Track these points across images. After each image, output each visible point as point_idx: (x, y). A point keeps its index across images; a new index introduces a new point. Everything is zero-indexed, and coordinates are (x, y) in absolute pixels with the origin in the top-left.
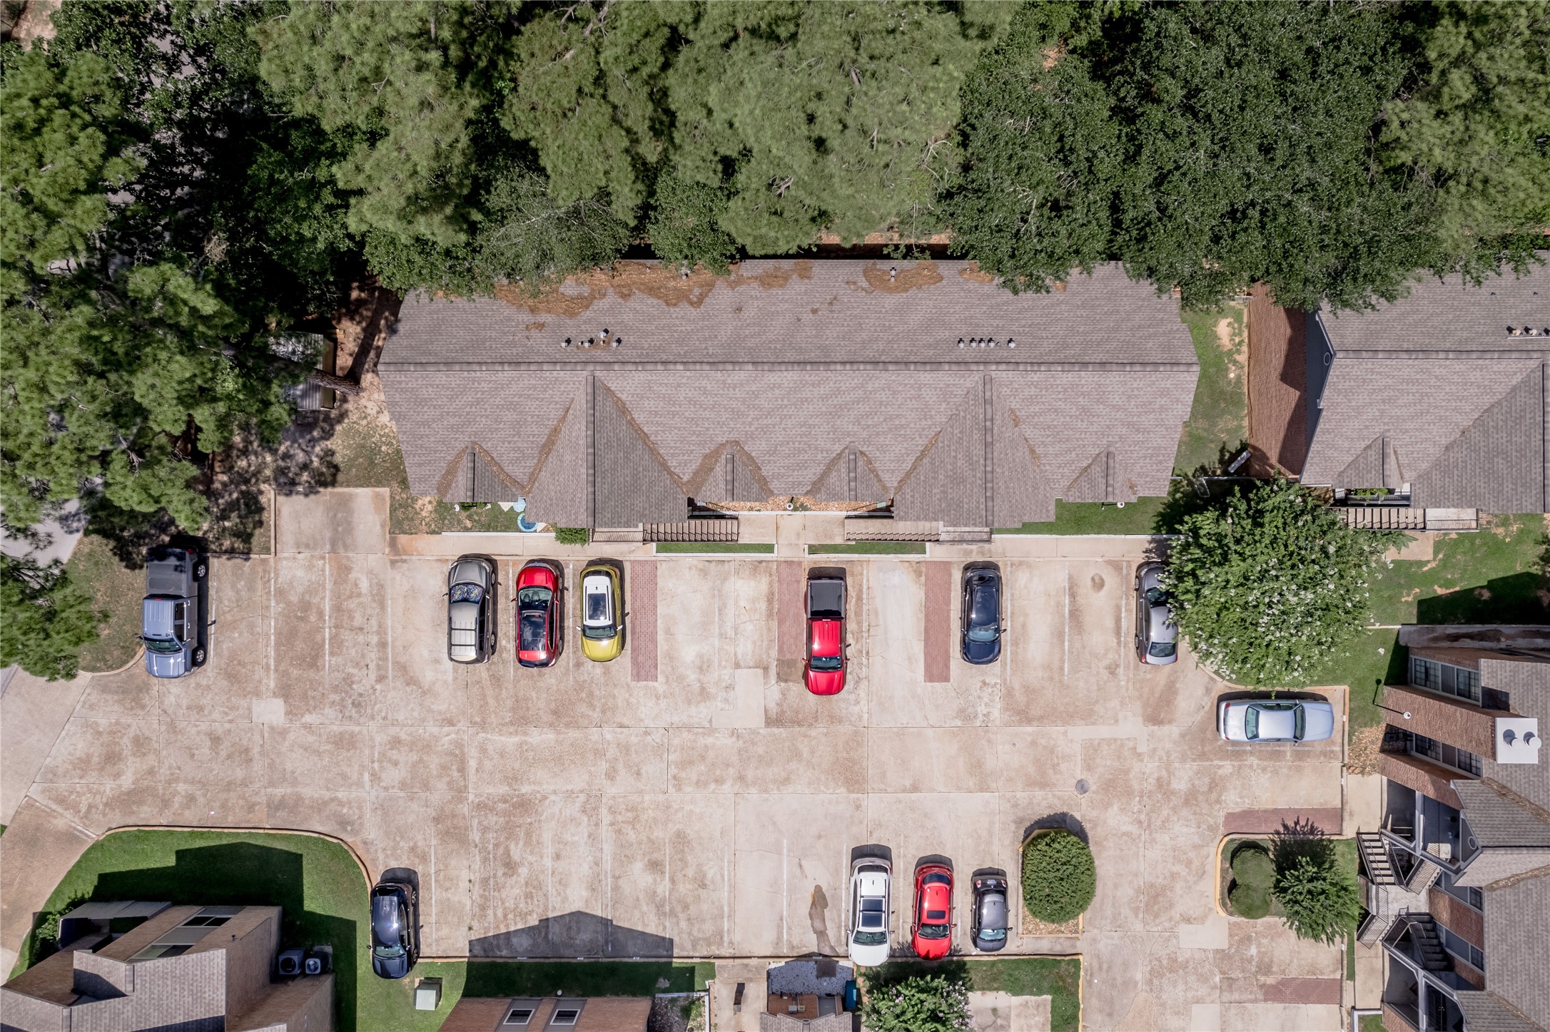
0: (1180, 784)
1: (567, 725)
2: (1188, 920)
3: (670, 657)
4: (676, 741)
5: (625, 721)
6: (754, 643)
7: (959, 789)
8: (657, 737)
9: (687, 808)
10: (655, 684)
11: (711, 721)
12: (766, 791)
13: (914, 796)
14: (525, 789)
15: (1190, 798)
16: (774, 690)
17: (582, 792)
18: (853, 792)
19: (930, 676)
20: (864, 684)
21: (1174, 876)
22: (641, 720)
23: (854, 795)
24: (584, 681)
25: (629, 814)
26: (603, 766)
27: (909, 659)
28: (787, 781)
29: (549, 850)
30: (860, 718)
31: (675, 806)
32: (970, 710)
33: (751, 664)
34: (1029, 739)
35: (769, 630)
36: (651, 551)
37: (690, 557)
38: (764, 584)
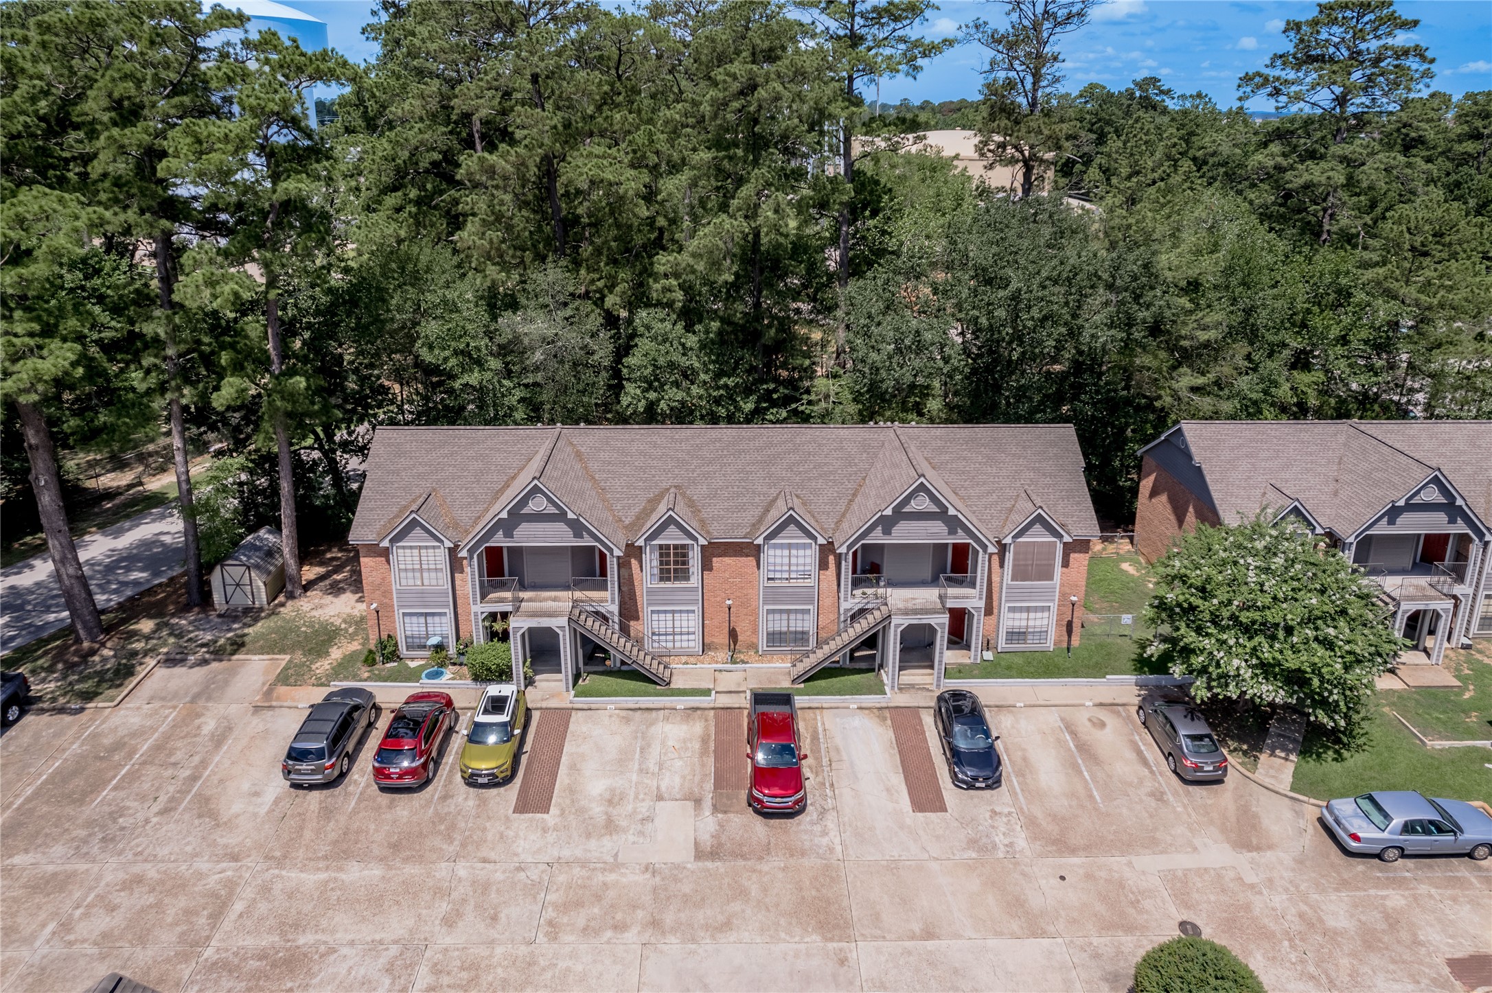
1: (406, 860)
3: (571, 790)
4: (562, 878)
5: (493, 856)
6: (684, 777)
7: (999, 934)
8: (534, 874)
9: (562, 965)
10: (545, 816)
11: (616, 855)
12: (694, 940)
13: (930, 945)
14: (305, 939)
16: (708, 823)
17: (395, 942)
18: (832, 940)
19: (919, 805)
20: (831, 816)
22: (516, 855)
23: (835, 945)
24: (449, 813)
25: (464, 975)
26: (444, 907)
27: (888, 790)
28: (726, 926)
30: (831, 850)
31: (543, 962)
32: (984, 840)
33: (678, 797)
34: (1081, 871)
35: (703, 765)
36: (568, 698)
37: (611, 704)
38: (698, 728)
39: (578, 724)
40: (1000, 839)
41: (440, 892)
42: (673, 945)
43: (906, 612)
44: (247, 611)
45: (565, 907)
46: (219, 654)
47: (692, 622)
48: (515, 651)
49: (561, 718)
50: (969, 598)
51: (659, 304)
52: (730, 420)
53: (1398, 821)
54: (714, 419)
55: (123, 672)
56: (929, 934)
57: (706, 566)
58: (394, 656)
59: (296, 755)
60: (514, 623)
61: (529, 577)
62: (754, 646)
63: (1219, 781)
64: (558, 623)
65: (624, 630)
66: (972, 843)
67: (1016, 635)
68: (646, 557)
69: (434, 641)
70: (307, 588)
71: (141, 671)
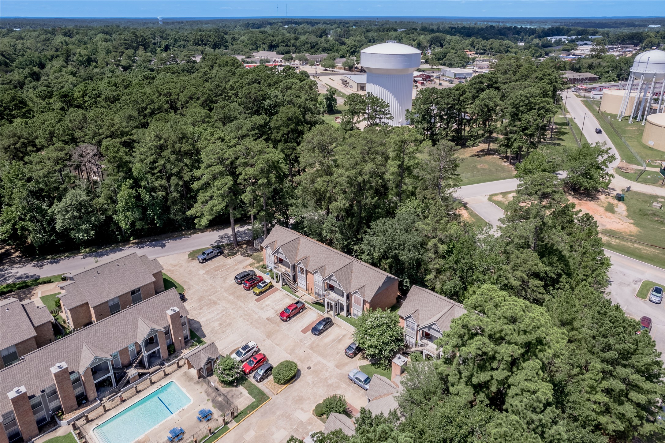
0: (330, 382)
2: (302, 409)
6: (280, 308)
7: (285, 351)
14: (219, 302)
15: (329, 386)
16: (274, 316)
17: (226, 308)
18: (266, 338)
19: (302, 331)
20: (290, 325)
21: (309, 398)
25: (228, 315)
26: (234, 307)
27: (302, 327)
28: (258, 328)
29: (209, 311)
30: (283, 329)
31: (236, 319)
34: (308, 353)
36: (280, 288)
37: (285, 292)
39: (277, 292)
43: (329, 298)
44: (258, 250)
45: (245, 315)
46: (248, 256)
47: (304, 283)
48: (275, 276)
50: (344, 302)
53: (356, 376)
57: (307, 274)
59: (236, 277)
60: (275, 270)
62: (313, 293)
63: (351, 358)
64: (280, 273)
67: (355, 315)
68: (298, 268)
69: (270, 268)
71: (237, 254)
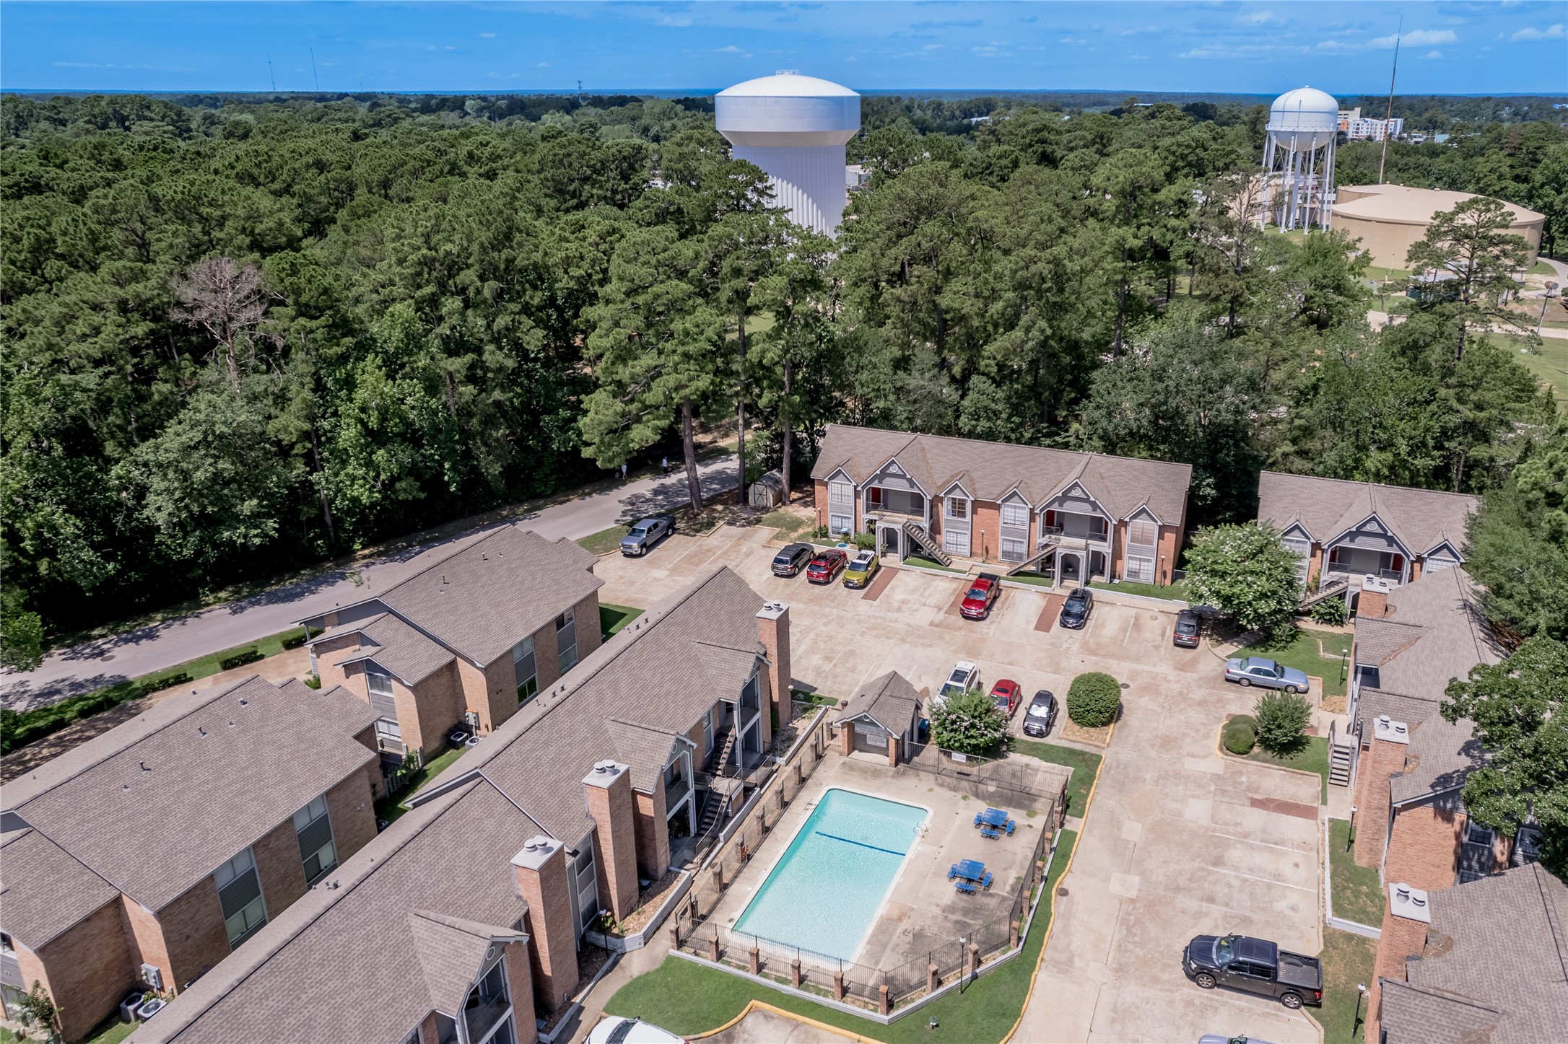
0: (1195, 697)
1: (815, 604)
2: (1191, 755)
3: (888, 595)
4: (873, 620)
5: (848, 609)
6: (940, 600)
7: (1040, 670)
8: (862, 617)
9: (862, 643)
10: (874, 602)
11: (897, 618)
12: (915, 646)
16: (940, 616)
19: (1037, 629)
20: (996, 623)
22: (857, 611)
24: (834, 593)
27: (1028, 621)
28: (929, 645)
30: (988, 633)
32: (1058, 644)
33: (934, 606)
35: (949, 598)
36: (900, 564)
37: (919, 570)
38: (954, 585)
39: (900, 575)
40: (1065, 645)
41: (824, 616)
42: (907, 646)
43: (1065, 547)
44: (763, 508)
45: (870, 628)
46: (750, 523)
47: (966, 540)
48: (879, 540)
49: (893, 572)
50: (1105, 548)
51: (983, 374)
52: (1018, 441)
53: (1250, 668)
54: (1008, 440)
55: (710, 524)
56: (1010, 664)
57: (974, 512)
58: (825, 535)
59: (777, 561)
60: (878, 524)
61: (890, 504)
62: (996, 557)
63: (1194, 647)
64: (898, 527)
65: (933, 538)
66: (1052, 644)
67: (1131, 573)
68: (945, 503)
69: (844, 530)
70: (793, 501)
71: (718, 525)
